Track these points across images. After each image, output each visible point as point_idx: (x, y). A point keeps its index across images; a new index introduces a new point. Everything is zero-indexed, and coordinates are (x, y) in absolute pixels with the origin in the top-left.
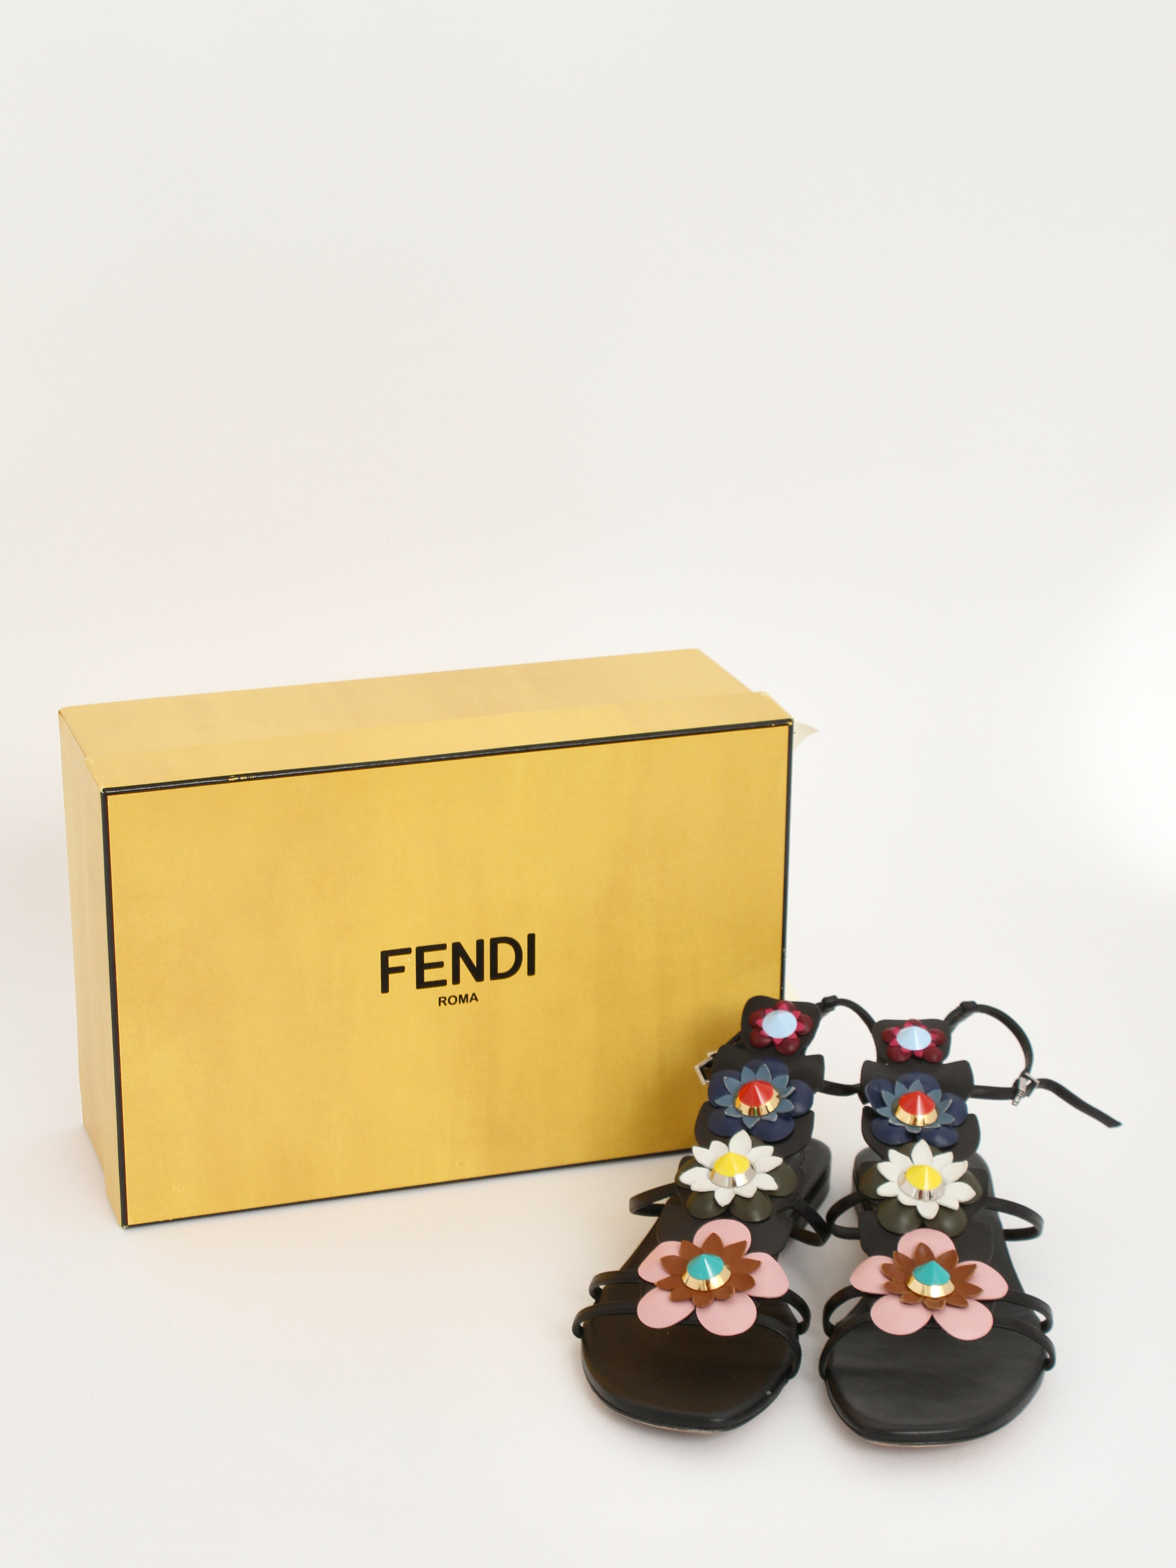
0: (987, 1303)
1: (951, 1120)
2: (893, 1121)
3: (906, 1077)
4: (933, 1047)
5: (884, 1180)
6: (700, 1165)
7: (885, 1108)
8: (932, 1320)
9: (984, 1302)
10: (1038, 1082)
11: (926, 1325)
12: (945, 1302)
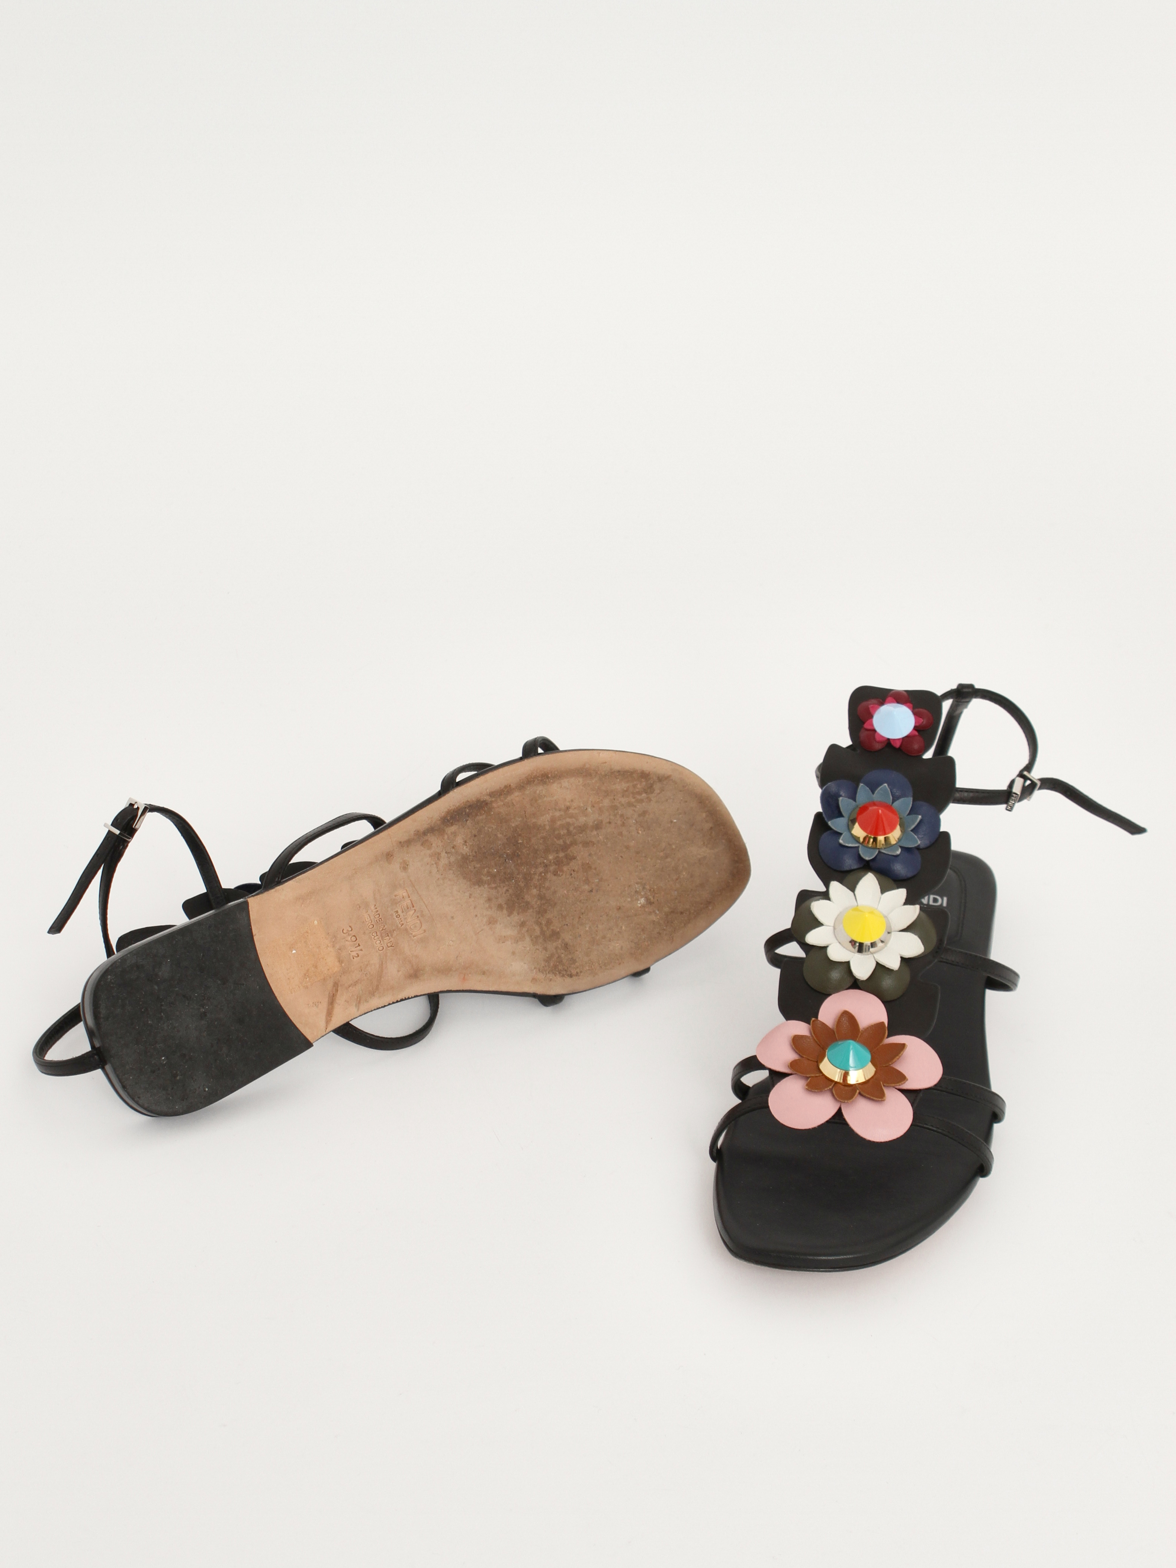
0: (910, 1094)
1: (917, 841)
2: (844, 841)
3: (874, 775)
4: (914, 736)
5: (817, 924)
7: (841, 819)
8: (839, 1114)
9: (905, 1092)
10: (1039, 783)
11: (830, 1119)
12: (858, 1091)
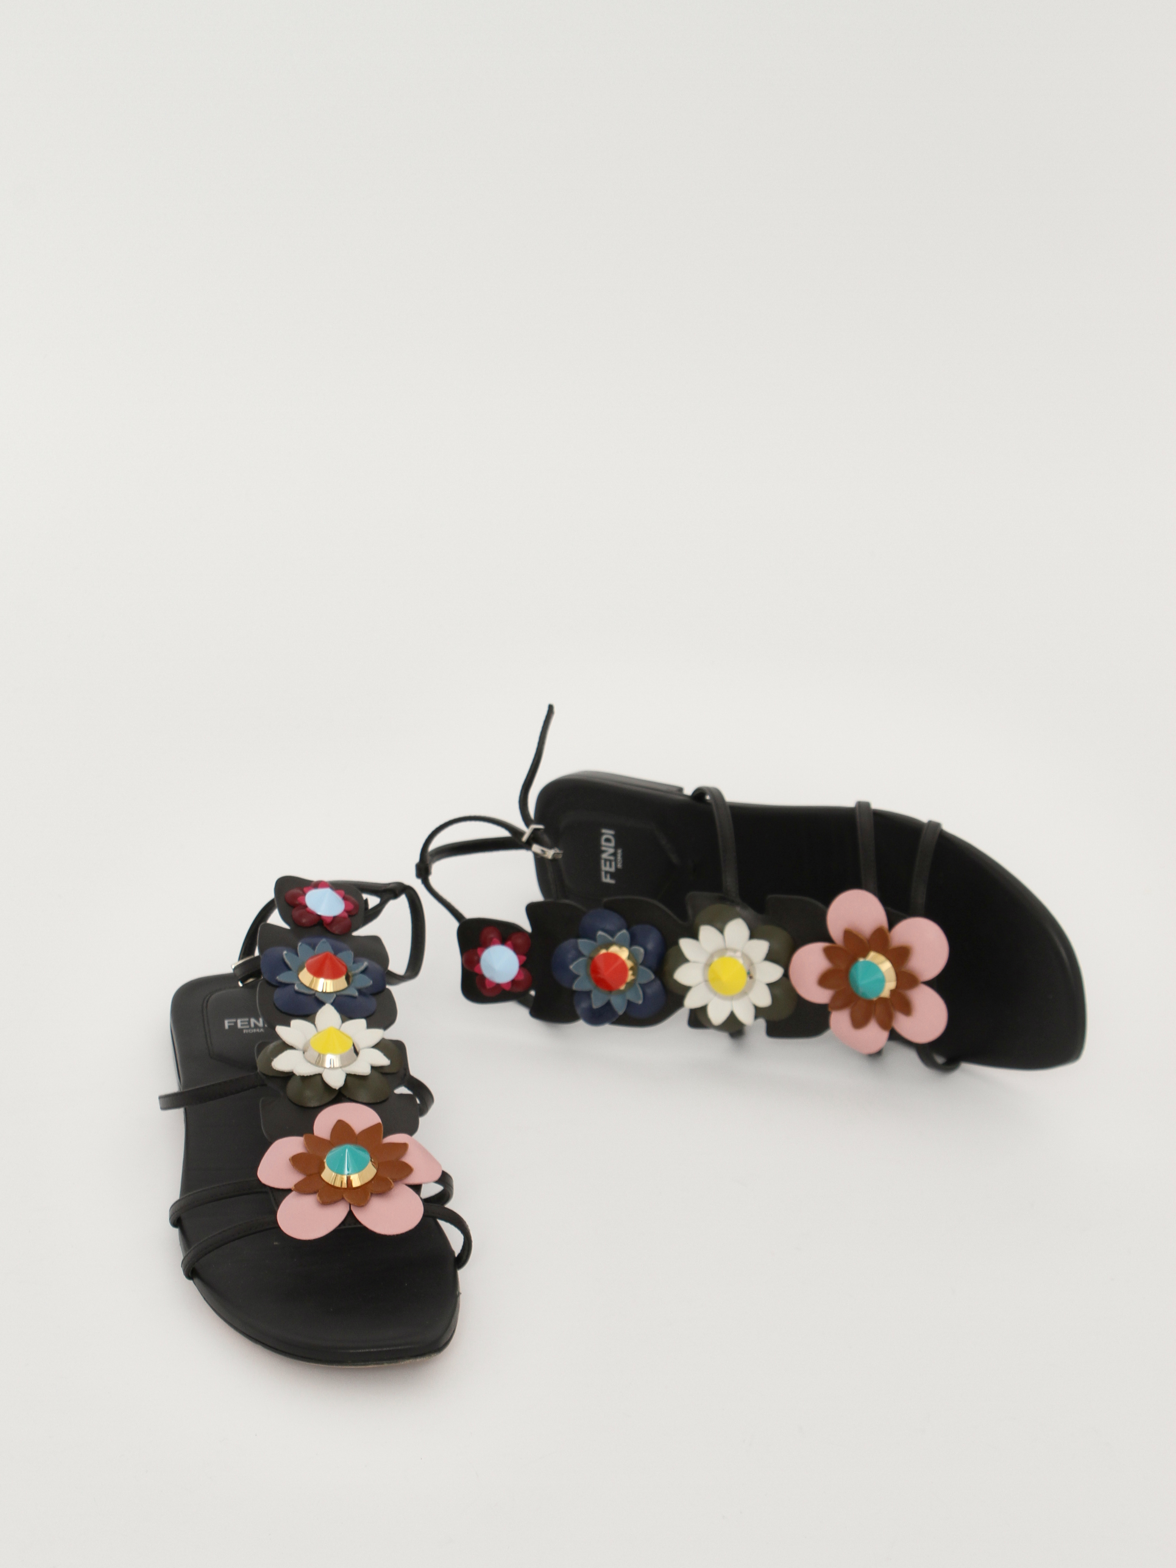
0: (893, 921)
1: (622, 930)
2: (637, 998)
4: (511, 944)
5: (732, 1017)
6: (291, 1048)
7: (613, 1002)
8: (928, 983)
9: (892, 925)
12: (902, 967)
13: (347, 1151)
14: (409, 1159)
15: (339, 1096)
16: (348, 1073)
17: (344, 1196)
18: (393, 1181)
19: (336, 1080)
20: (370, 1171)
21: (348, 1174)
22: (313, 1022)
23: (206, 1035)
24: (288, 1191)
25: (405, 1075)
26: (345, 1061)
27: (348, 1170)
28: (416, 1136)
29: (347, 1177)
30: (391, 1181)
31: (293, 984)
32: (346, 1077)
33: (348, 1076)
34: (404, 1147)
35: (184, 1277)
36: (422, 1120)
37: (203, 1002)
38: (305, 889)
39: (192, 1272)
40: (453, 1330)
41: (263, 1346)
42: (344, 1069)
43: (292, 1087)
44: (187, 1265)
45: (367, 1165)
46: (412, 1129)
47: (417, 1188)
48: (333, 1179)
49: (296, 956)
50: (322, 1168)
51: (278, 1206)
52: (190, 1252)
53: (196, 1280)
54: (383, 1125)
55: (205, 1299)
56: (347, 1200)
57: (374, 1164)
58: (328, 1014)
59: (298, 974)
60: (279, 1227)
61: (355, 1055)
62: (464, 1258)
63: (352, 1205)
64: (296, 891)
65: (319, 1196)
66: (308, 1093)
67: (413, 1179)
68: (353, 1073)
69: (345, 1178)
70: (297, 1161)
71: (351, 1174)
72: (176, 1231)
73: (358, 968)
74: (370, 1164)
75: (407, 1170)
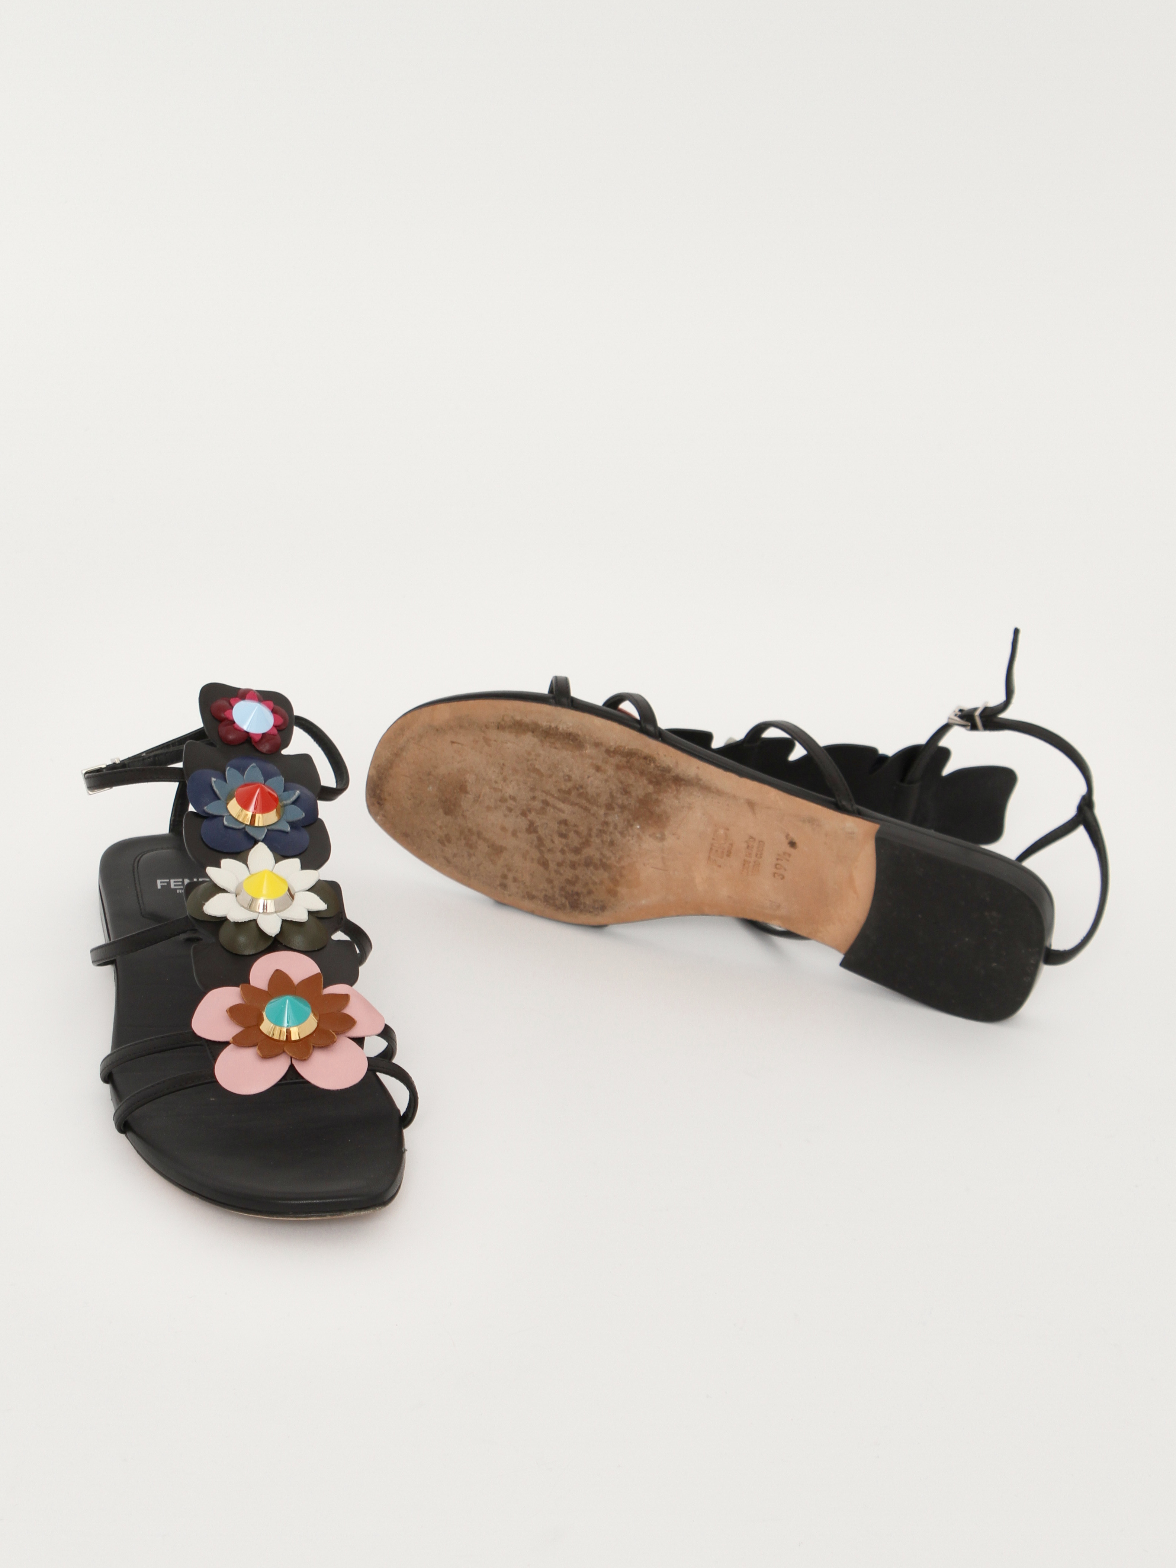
6: (224, 891)
13: (287, 1004)
14: (351, 1010)
15: (275, 944)
16: (284, 919)
17: (285, 1049)
18: (336, 1034)
19: (271, 927)
20: (311, 1024)
21: (288, 1026)
22: (245, 862)
23: (137, 895)
24: (226, 1044)
25: (342, 919)
26: (281, 906)
27: (288, 1022)
28: (356, 986)
29: (287, 1029)
30: (334, 1033)
31: (223, 817)
32: (282, 922)
33: (284, 922)
34: (345, 998)
35: (116, 1131)
36: (361, 969)
37: (134, 862)
38: (232, 701)
39: (124, 1125)
40: (399, 1185)
41: (200, 1198)
42: (279, 914)
43: (224, 933)
44: (118, 1118)
45: (308, 1017)
46: (351, 978)
47: (360, 1041)
48: (272, 1028)
49: (225, 783)
50: (260, 1020)
51: (215, 1060)
52: (122, 1105)
53: (130, 1134)
54: (323, 974)
55: (138, 1152)
56: (288, 1053)
57: (315, 1015)
58: (261, 854)
59: (227, 804)
60: (217, 1082)
61: (289, 898)
62: (410, 1116)
63: (294, 1058)
64: (223, 702)
65: (259, 1049)
66: (242, 939)
67: (356, 1032)
68: (290, 920)
69: (284, 1030)
70: (234, 1012)
71: (290, 1027)
72: (107, 1087)
73: (289, 798)
74: (312, 1015)
75: (350, 1022)
